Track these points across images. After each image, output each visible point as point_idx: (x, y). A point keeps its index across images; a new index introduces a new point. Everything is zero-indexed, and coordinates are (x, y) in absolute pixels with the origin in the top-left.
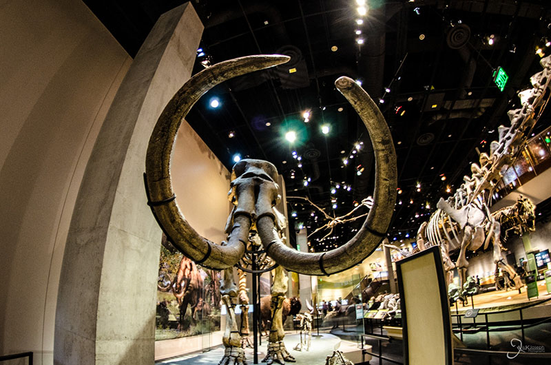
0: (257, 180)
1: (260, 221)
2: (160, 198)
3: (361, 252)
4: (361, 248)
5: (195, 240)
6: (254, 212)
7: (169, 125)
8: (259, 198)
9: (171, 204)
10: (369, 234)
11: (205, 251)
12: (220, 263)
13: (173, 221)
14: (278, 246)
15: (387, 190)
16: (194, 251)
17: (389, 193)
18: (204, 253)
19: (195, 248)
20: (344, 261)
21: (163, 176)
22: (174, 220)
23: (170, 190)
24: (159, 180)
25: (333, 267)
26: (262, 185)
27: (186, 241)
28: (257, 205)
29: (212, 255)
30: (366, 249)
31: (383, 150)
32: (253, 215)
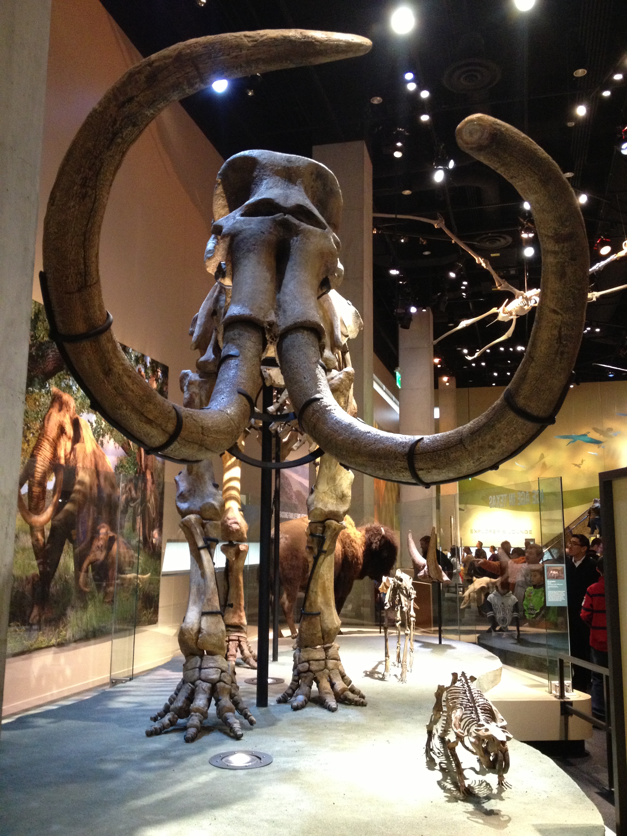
0: (285, 224)
1: (288, 341)
2: (81, 327)
3: (492, 447)
4: (493, 438)
5: (151, 407)
6: (272, 317)
7: (97, 174)
8: (288, 276)
9: (103, 338)
10: (511, 415)
11: (171, 427)
12: (200, 450)
13: (108, 372)
14: (324, 411)
15: (556, 332)
16: (147, 428)
17: (560, 338)
18: (167, 432)
19: (149, 422)
20: (457, 461)
21: (86, 281)
22: (110, 370)
23: (101, 307)
24: (79, 290)
25: (434, 471)
26: (295, 242)
27: (135, 410)
28: (281, 296)
29: (183, 433)
30: (503, 442)
31: (555, 253)
32: (271, 324)
